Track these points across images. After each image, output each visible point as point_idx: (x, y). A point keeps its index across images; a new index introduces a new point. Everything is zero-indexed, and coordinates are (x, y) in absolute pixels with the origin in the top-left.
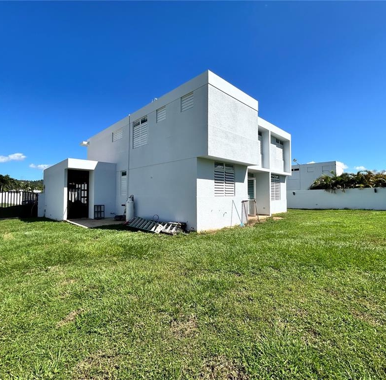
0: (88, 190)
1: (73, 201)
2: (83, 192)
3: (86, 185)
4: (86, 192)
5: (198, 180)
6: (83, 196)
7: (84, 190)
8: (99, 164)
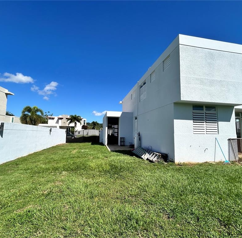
0: (118, 129)
1: (110, 135)
2: (115, 129)
3: (117, 125)
4: (117, 129)
5: (175, 121)
6: (115, 132)
7: (116, 128)
8: (123, 113)
